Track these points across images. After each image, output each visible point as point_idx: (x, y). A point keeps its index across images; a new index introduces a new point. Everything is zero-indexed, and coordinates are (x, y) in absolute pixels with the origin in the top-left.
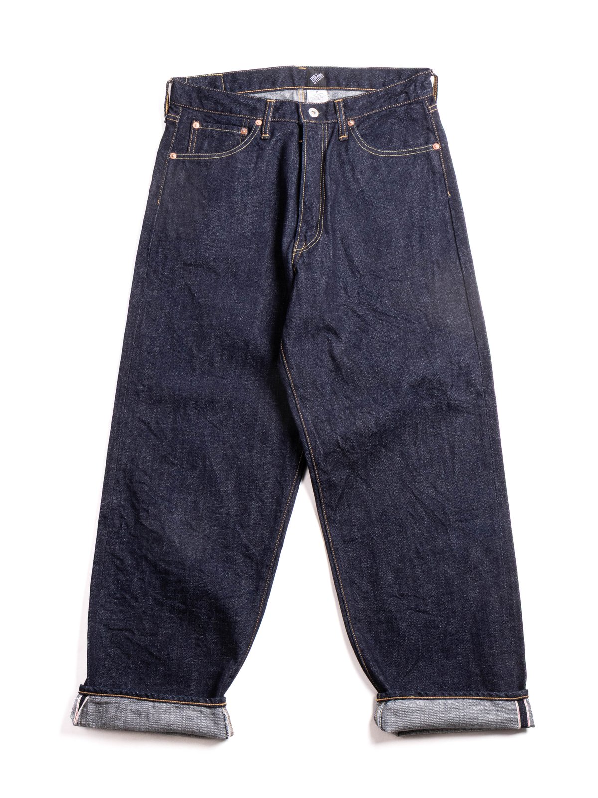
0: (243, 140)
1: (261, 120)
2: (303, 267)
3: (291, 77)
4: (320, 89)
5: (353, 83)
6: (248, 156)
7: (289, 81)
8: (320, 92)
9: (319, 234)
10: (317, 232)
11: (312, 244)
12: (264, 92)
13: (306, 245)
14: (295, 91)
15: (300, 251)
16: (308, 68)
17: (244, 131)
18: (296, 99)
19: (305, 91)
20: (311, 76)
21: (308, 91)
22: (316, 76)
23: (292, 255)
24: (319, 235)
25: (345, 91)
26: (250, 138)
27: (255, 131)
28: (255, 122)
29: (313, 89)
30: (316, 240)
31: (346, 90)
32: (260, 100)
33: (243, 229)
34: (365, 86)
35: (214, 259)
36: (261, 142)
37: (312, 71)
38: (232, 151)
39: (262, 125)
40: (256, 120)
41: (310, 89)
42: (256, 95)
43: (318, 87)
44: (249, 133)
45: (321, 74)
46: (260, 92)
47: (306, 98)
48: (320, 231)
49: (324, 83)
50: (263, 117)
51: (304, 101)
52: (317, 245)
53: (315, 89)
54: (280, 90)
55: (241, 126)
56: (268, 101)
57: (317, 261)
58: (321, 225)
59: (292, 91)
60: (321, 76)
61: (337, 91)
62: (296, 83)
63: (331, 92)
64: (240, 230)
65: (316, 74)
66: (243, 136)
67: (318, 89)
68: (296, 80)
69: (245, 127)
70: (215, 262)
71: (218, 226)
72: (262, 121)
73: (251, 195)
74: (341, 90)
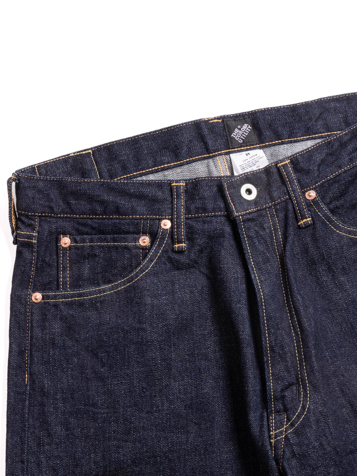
0: (145, 257)
1: (168, 219)
2: (294, 462)
3: (202, 139)
4: (250, 149)
5: (299, 129)
6: (159, 281)
7: (198, 146)
8: (252, 152)
9: (305, 396)
10: (299, 393)
11: (299, 417)
12: (163, 169)
13: (289, 420)
14: (211, 160)
15: (281, 433)
16: (223, 118)
17: (145, 241)
18: (215, 174)
19: (227, 157)
20: (231, 131)
21: (231, 155)
22: (240, 129)
23: (271, 443)
24: (305, 400)
25: (289, 145)
26: (156, 252)
27: (163, 239)
28: (160, 224)
29: (238, 151)
30: (304, 407)
31: (291, 142)
32: (159, 185)
33: (171, 402)
34: (318, 129)
35: (134, 462)
36: (176, 256)
37: (232, 123)
38: (132, 279)
39: (172, 227)
40: (160, 220)
41: (235, 152)
42: (151, 177)
43: (247, 146)
44: (152, 243)
45: (246, 125)
46: (157, 171)
47: (231, 169)
48: (305, 390)
49: (254, 138)
50: (172, 215)
51: (228, 174)
52: (307, 418)
53: (242, 151)
54: (187, 163)
55: (139, 232)
56: (174, 184)
57: (314, 447)
58: (303, 380)
59: (206, 161)
60: (246, 128)
61: (277, 148)
62: (211, 148)
63: (268, 150)
64: (166, 404)
65: (239, 127)
66: (144, 248)
67: (247, 150)
68: (210, 143)
69: (144, 233)
70: (136, 466)
71: (130, 407)
72: (172, 220)
73: (174, 344)
74: (282, 143)
